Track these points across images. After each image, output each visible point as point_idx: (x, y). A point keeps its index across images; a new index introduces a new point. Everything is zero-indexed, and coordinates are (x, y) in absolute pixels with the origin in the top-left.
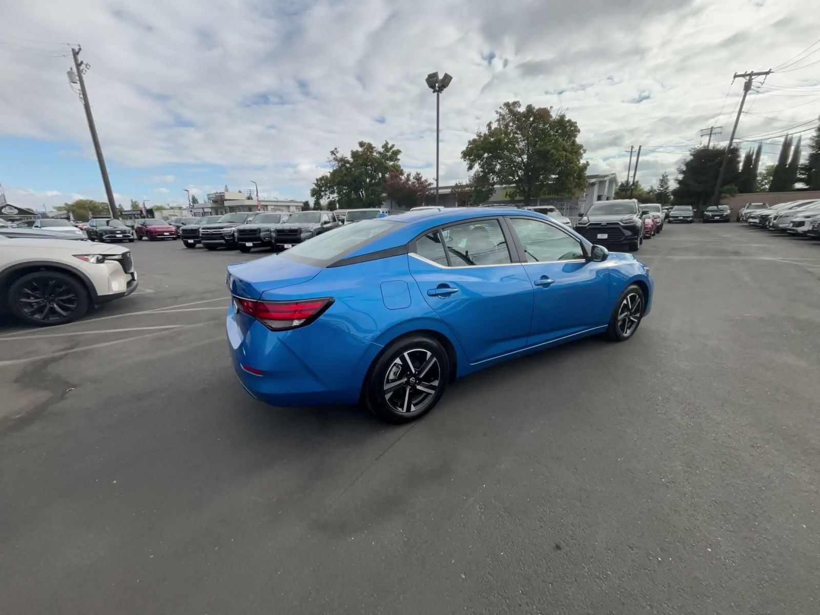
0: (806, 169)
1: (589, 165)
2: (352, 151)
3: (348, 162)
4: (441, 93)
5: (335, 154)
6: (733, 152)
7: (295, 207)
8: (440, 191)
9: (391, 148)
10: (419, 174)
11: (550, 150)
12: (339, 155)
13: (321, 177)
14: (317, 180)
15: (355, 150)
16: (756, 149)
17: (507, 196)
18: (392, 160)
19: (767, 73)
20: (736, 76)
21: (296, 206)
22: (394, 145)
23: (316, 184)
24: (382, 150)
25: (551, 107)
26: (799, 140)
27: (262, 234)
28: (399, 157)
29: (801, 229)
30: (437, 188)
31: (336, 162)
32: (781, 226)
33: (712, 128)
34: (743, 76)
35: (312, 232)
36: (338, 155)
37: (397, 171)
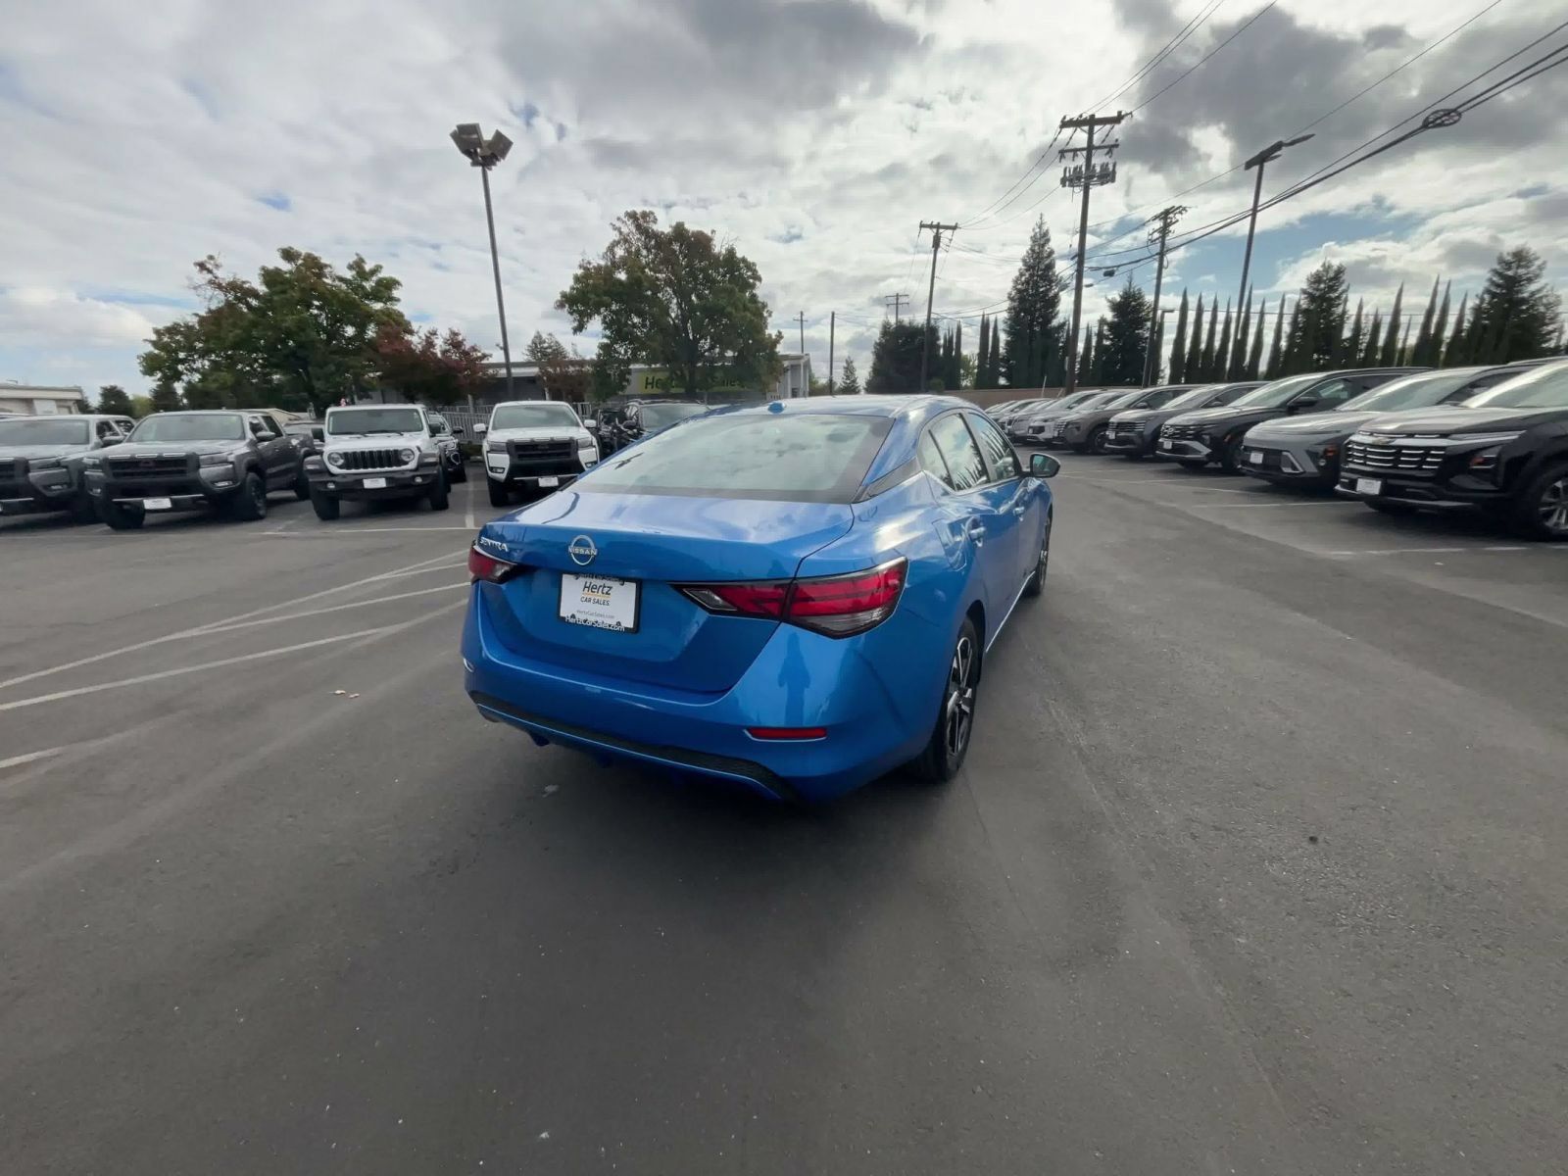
0: (1006, 360)
1: (782, 337)
2: (263, 268)
3: (254, 294)
4: (490, 169)
5: (210, 271)
6: (931, 331)
7: (53, 403)
8: (515, 371)
9: (374, 272)
10: (456, 334)
11: (724, 308)
12: (224, 275)
13: (169, 325)
14: (157, 332)
15: (271, 267)
16: (955, 331)
17: (649, 386)
18: (378, 299)
19: (954, 228)
20: (922, 226)
21: (57, 400)
22: (381, 267)
23: (155, 344)
24: (349, 275)
25: (713, 232)
26: (996, 321)
27: (33, 475)
28: (395, 293)
29: (1042, 436)
30: (508, 365)
31: (217, 292)
32: (1017, 433)
33: (897, 295)
34: (931, 226)
35: (231, 463)
36: (219, 273)
37: (399, 324)
